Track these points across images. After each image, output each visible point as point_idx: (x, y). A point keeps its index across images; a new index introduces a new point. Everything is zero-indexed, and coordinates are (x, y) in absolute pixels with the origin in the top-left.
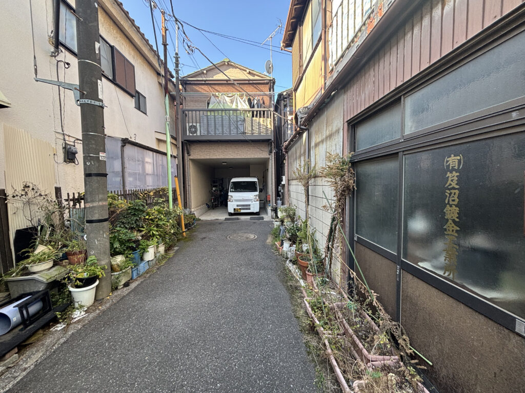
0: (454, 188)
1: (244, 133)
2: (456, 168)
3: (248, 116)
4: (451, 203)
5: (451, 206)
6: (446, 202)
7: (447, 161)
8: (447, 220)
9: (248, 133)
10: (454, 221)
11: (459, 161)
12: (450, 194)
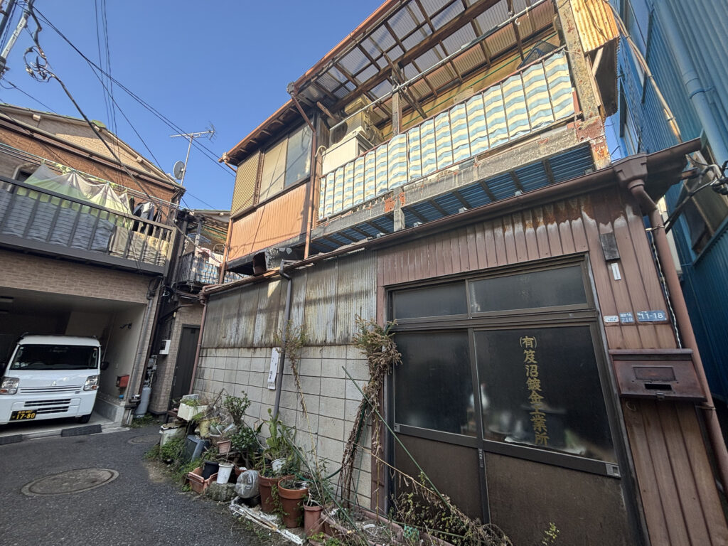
0: (532, 363)
1: (107, 251)
2: (532, 347)
3: (123, 226)
4: (532, 375)
5: (532, 378)
6: (527, 374)
7: (523, 341)
8: (531, 391)
9: (117, 254)
10: (537, 391)
11: (533, 341)
12: (530, 368)
